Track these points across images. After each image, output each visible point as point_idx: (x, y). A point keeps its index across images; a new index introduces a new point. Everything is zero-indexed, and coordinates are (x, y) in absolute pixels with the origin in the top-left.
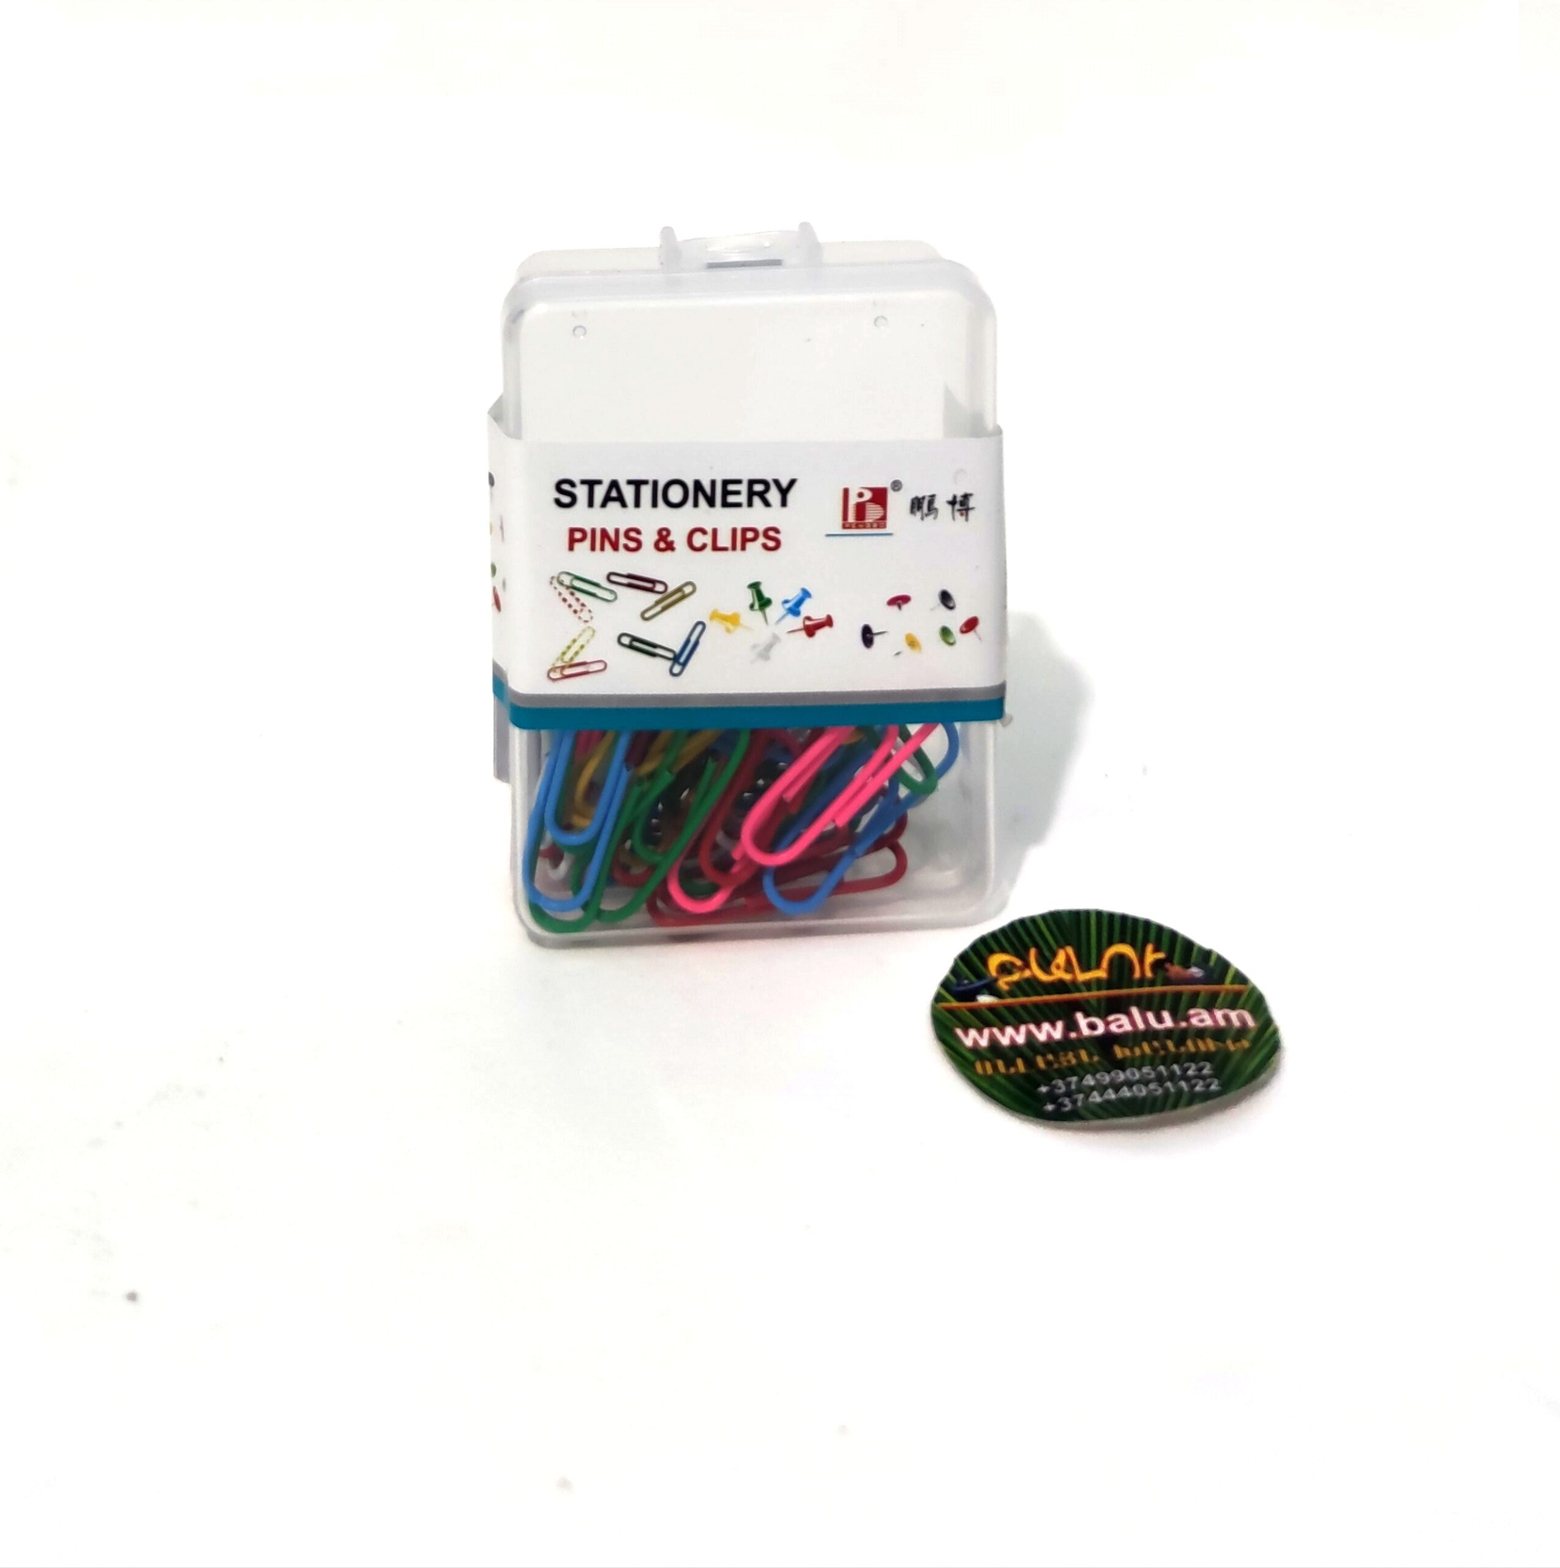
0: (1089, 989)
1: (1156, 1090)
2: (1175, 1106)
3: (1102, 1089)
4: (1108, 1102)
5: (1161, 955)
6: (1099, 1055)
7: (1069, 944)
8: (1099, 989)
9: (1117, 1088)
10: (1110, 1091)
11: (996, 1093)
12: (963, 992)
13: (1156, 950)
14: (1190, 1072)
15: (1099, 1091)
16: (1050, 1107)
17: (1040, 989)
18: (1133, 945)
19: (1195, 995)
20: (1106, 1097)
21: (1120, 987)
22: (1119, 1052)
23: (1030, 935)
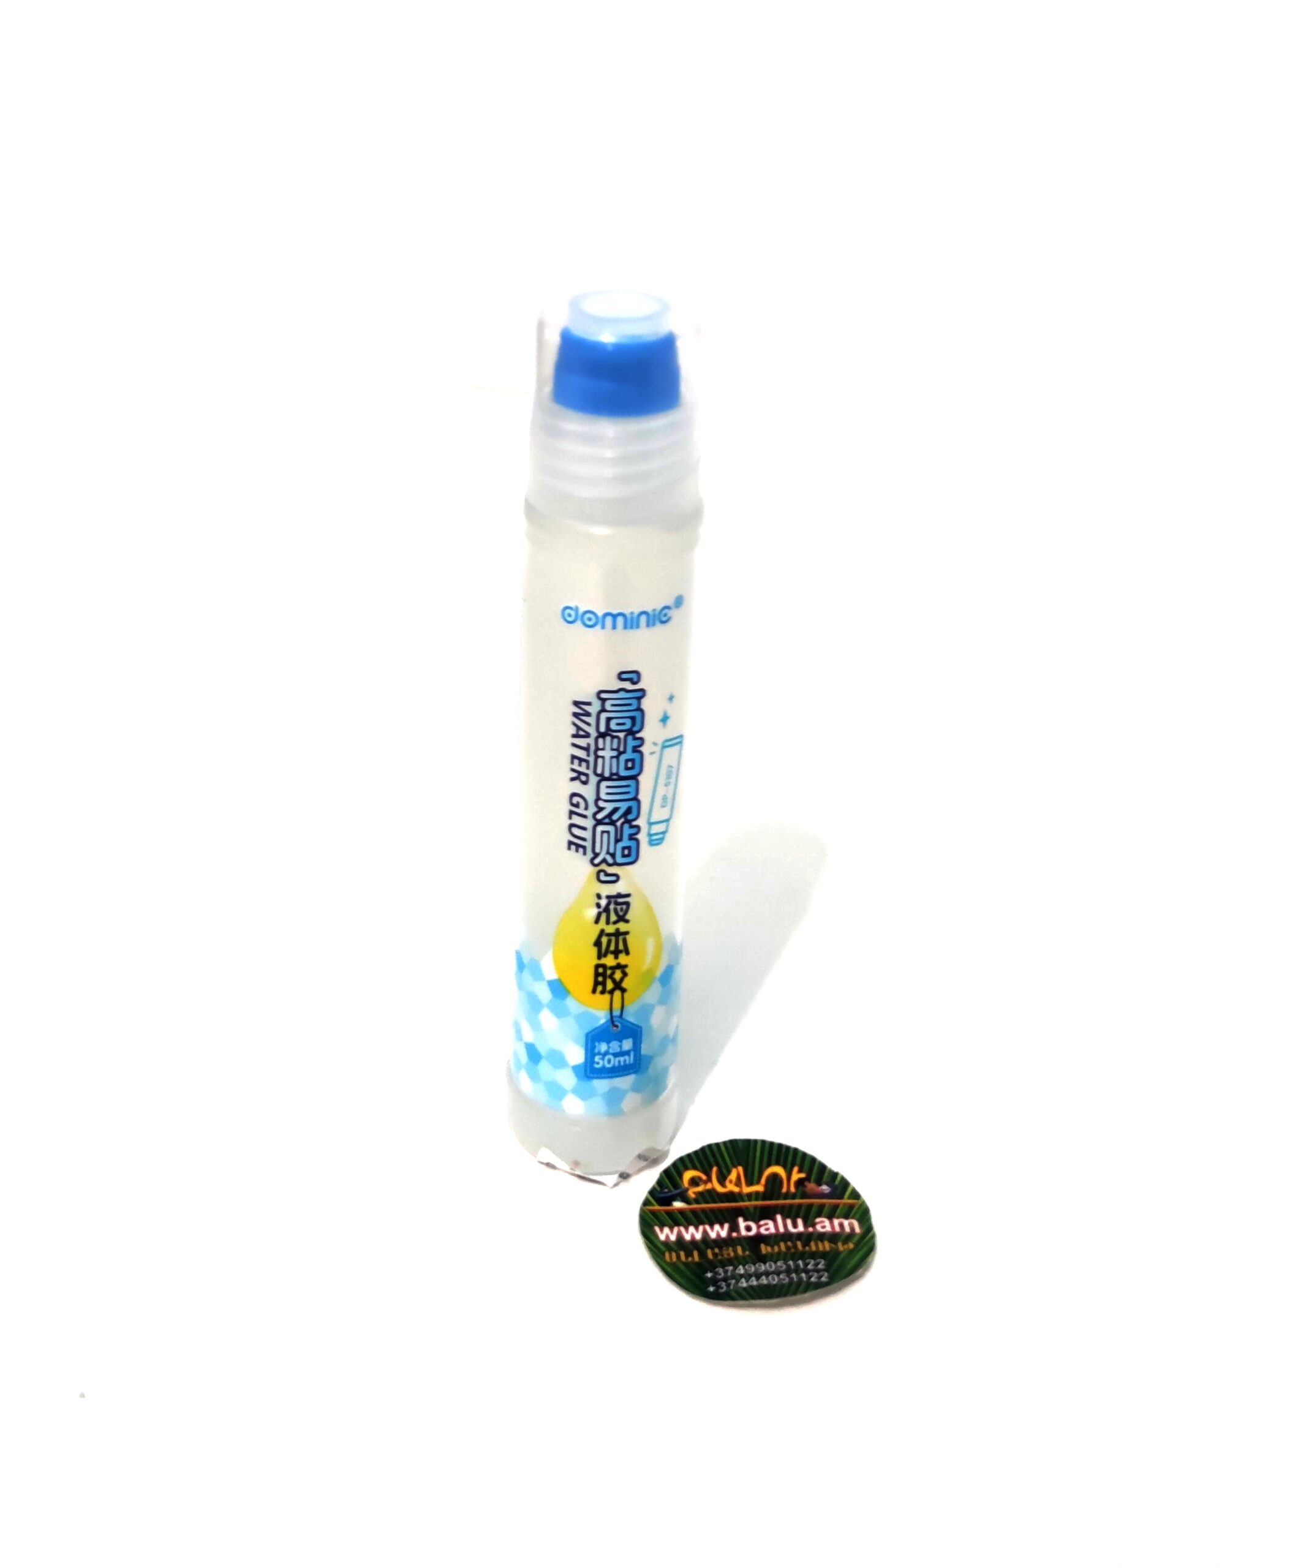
0: (750, 1200)
1: (784, 1280)
2: (795, 1293)
3: (748, 1276)
4: (751, 1287)
5: (803, 1175)
6: (751, 1251)
7: (740, 1165)
8: (756, 1199)
9: (758, 1276)
10: (753, 1278)
11: (676, 1276)
12: (663, 1198)
13: (800, 1171)
14: (810, 1267)
15: (745, 1278)
16: (711, 1289)
17: (716, 1198)
18: (784, 1167)
19: (822, 1206)
20: (750, 1283)
21: (771, 1199)
22: (764, 1249)
23: (714, 1156)
